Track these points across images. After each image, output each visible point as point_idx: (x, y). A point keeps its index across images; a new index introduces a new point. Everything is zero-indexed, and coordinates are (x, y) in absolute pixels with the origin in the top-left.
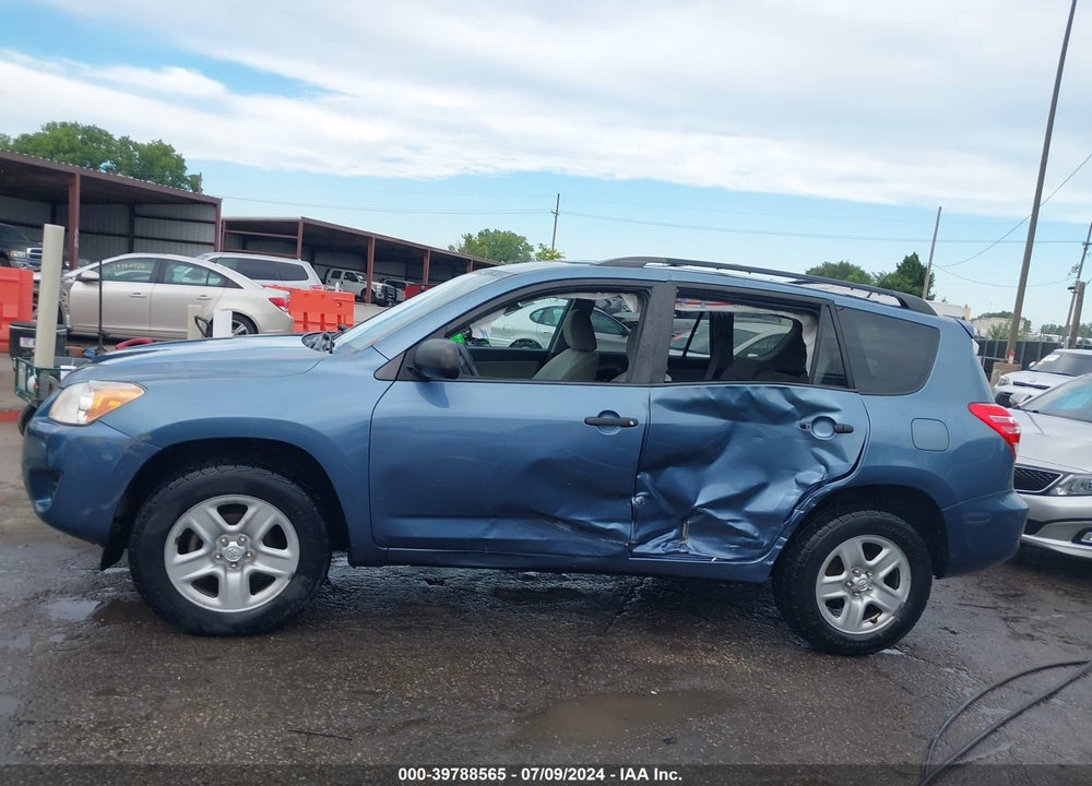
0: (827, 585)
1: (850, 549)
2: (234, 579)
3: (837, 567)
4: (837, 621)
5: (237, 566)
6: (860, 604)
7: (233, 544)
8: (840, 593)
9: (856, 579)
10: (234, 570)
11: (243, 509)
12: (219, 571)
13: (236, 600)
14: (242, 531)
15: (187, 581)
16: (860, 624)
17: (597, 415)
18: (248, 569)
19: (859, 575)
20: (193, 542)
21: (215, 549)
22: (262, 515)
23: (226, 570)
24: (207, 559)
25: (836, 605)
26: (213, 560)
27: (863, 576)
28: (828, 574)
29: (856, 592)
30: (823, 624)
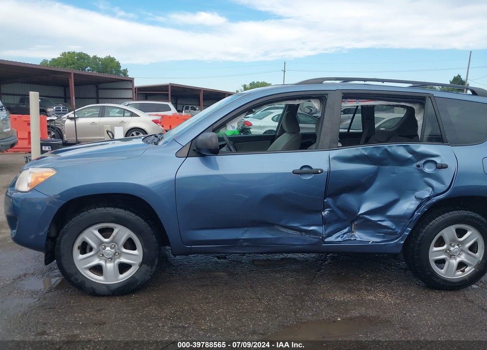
0: (435, 252)
1: (449, 233)
2: (110, 267)
3: (441, 242)
4: (441, 272)
5: (111, 259)
6: (455, 262)
7: (108, 248)
8: (443, 257)
9: (452, 249)
10: (110, 262)
11: (112, 230)
12: (102, 262)
13: (112, 277)
14: (112, 241)
15: (86, 268)
16: (455, 273)
17: (299, 169)
18: (117, 261)
19: (454, 246)
20: (88, 248)
21: (99, 251)
22: (122, 233)
23: (106, 262)
24: (96, 257)
25: (441, 263)
26: (99, 257)
27: (456, 247)
28: (436, 246)
29: (452, 256)
30: (434, 273)
